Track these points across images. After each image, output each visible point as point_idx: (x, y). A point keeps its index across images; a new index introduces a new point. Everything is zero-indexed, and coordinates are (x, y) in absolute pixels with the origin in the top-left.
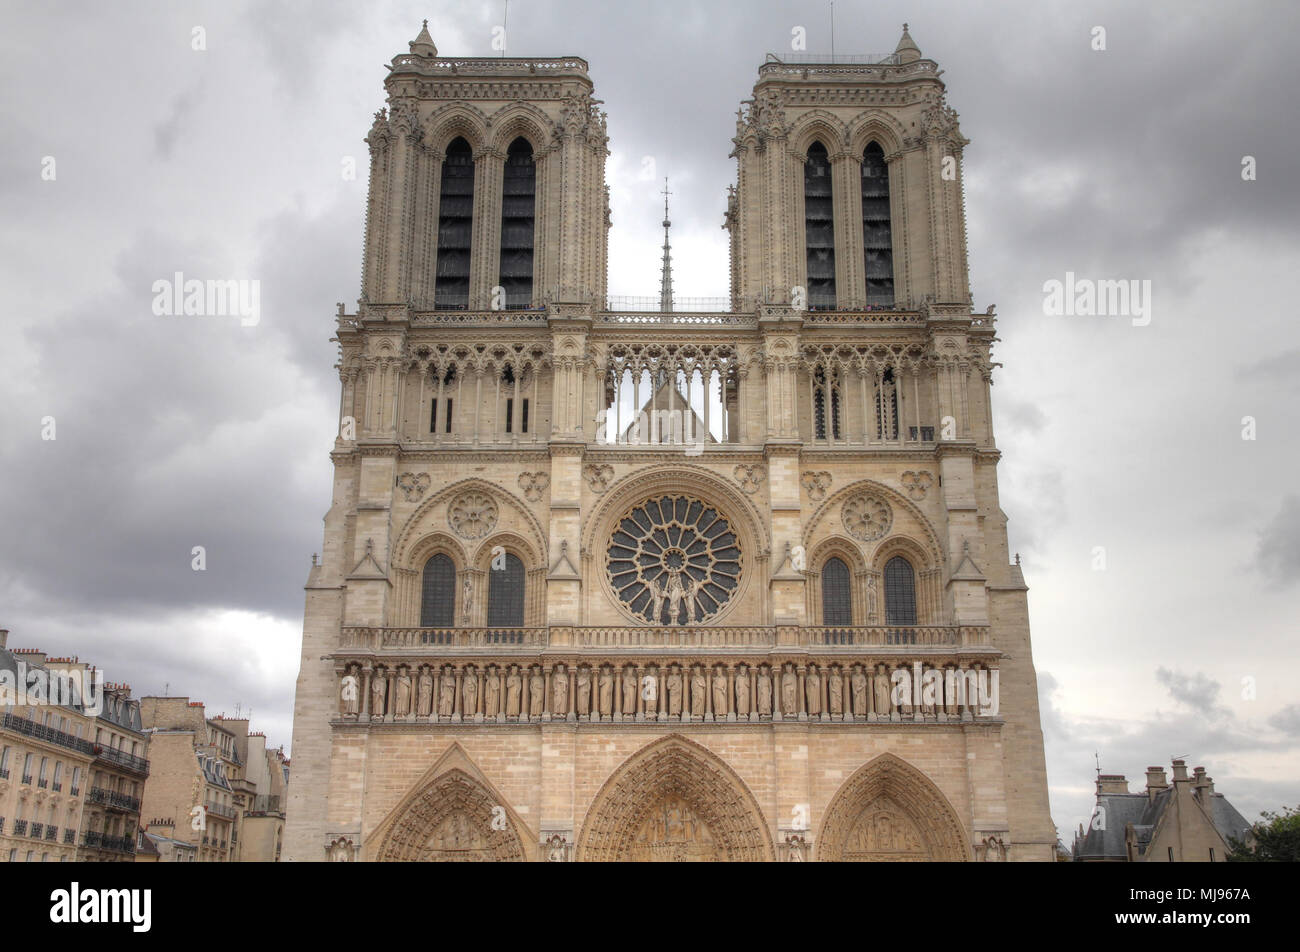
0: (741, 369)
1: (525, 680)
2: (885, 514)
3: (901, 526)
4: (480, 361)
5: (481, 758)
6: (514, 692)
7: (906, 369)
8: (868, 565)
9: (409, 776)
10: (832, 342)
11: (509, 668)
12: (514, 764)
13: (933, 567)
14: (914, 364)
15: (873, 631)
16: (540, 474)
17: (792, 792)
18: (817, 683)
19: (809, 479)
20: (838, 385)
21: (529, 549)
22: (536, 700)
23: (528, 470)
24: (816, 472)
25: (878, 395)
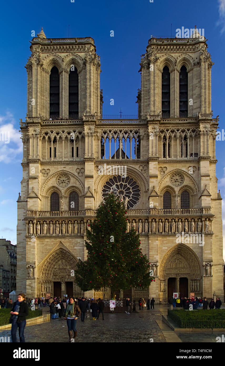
0: (141, 137)
1: (79, 225)
2: (182, 178)
3: (187, 182)
4: (64, 136)
5: (67, 245)
6: (76, 227)
7: (191, 136)
8: (177, 193)
9: (48, 250)
10: (169, 128)
11: (74, 221)
12: (77, 246)
13: (195, 193)
14: (193, 134)
15: (178, 210)
16: (82, 168)
17: (154, 253)
18: (162, 225)
19: (160, 169)
20: (170, 141)
21: (80, 190)
22: (82, 230)
23: (78, 168)
24: (163, 167)
25: (182, 144)
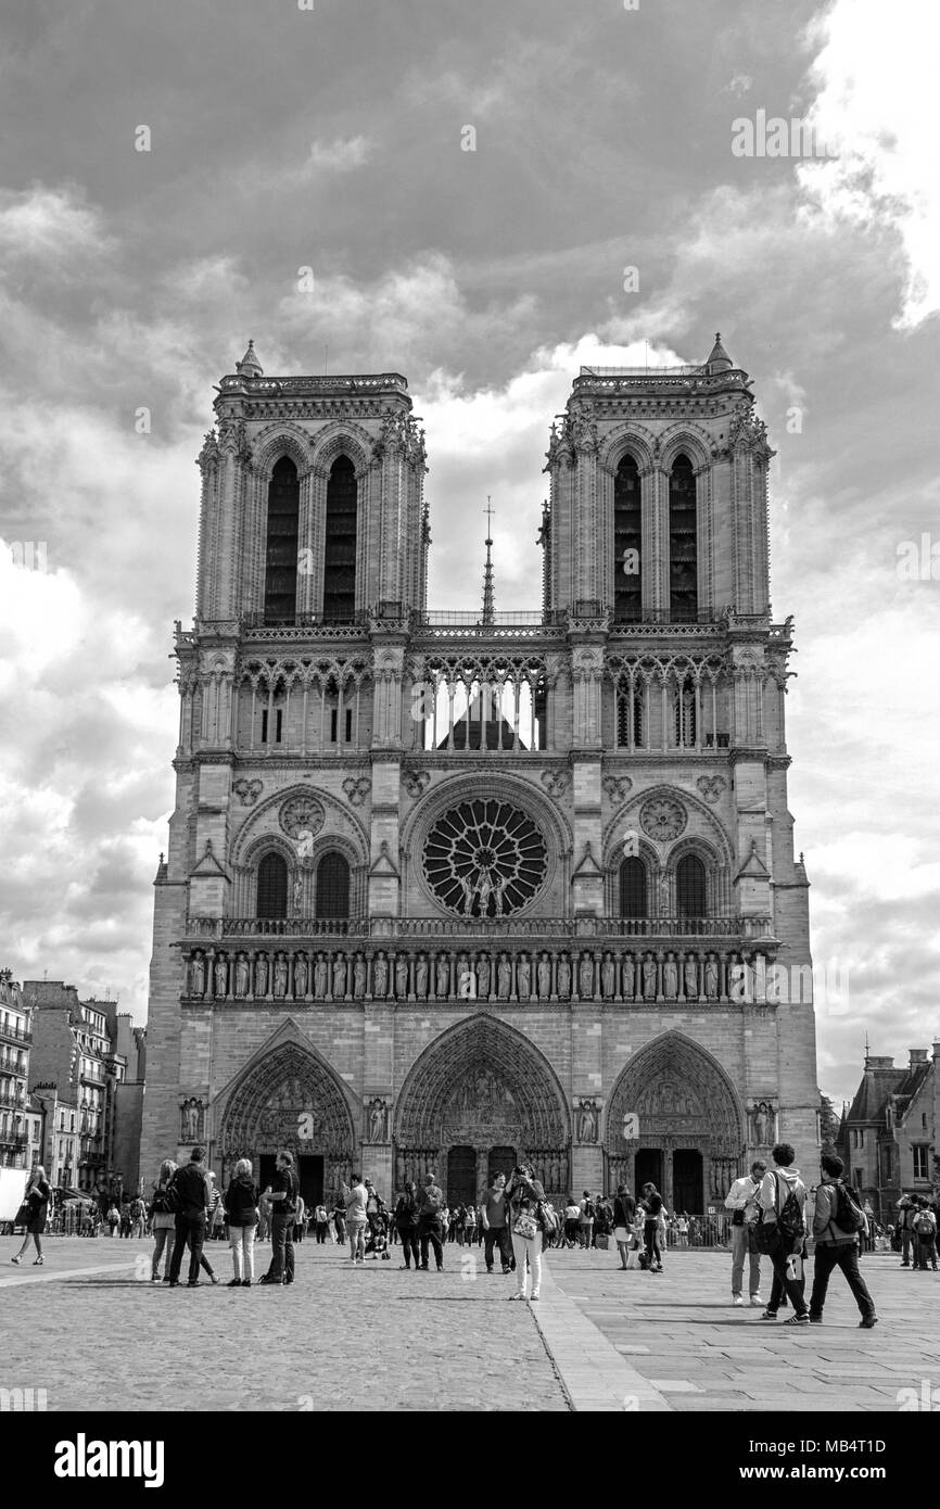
0: (549, 679)
1: (349, 965)
2: (681, 817)
3: (695, 826)
4: (307, 675)
5: (311, 1032)
6: (340, 975)
7: (706, 678)
8: (663, 863)
9: (249, 1047)
10: (635, 654)
11: (335, 954)
12: (341, 1038)
13: (722, 864)
14: (713, 674)
15: (665, 922)
16: (363, 779)
17: (587, 1063)
18: (612, 969)
19: (610, 783)
20: (641, 694)
21: (353, 850)
22: (359, 983)
23: (351, 777)
24: (617, 776)
25: (678, 704)
